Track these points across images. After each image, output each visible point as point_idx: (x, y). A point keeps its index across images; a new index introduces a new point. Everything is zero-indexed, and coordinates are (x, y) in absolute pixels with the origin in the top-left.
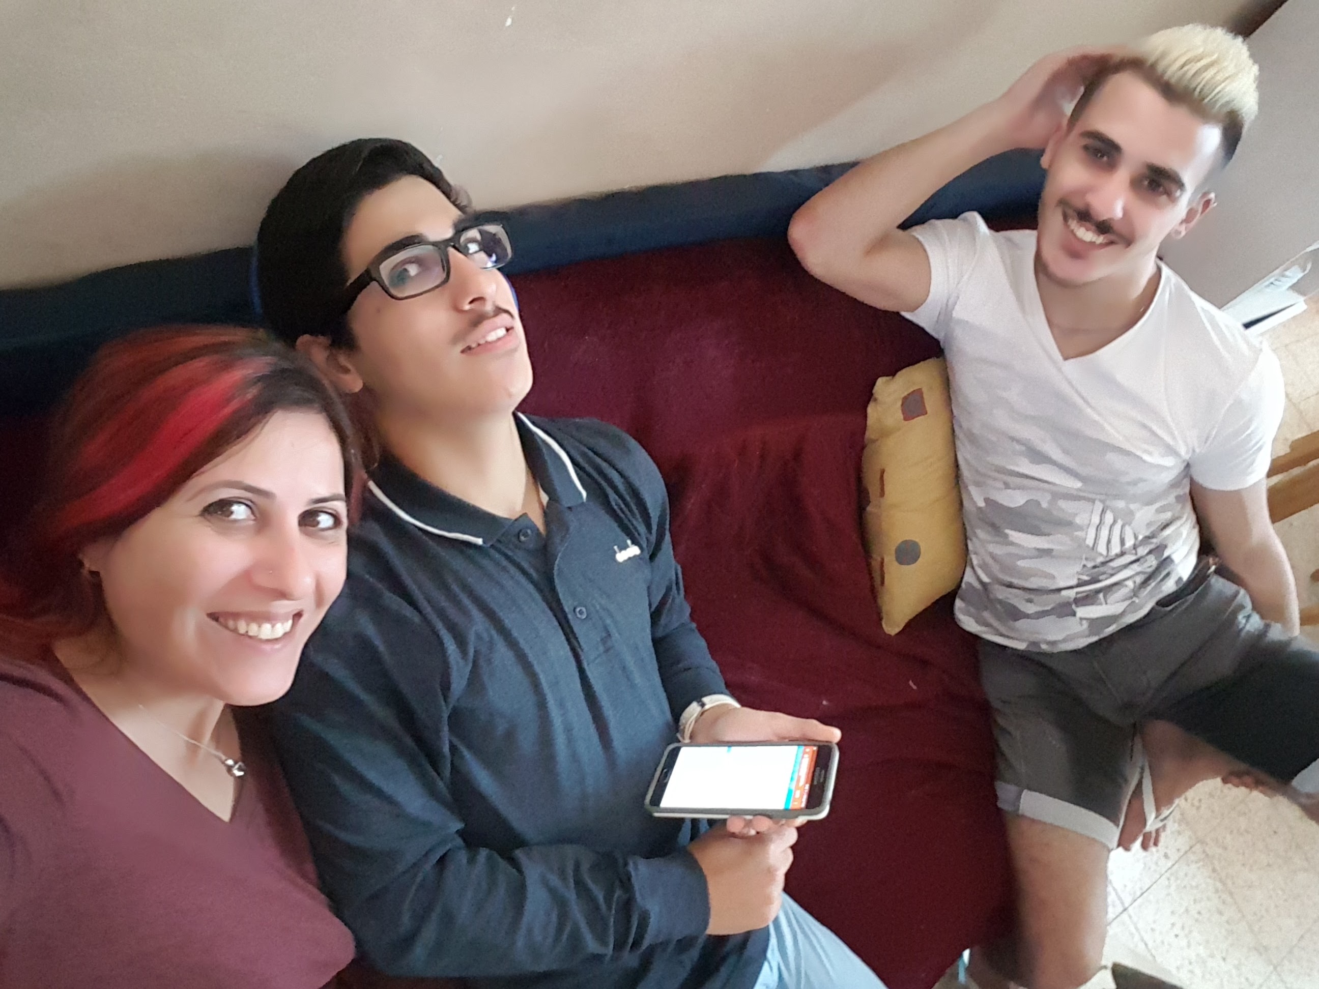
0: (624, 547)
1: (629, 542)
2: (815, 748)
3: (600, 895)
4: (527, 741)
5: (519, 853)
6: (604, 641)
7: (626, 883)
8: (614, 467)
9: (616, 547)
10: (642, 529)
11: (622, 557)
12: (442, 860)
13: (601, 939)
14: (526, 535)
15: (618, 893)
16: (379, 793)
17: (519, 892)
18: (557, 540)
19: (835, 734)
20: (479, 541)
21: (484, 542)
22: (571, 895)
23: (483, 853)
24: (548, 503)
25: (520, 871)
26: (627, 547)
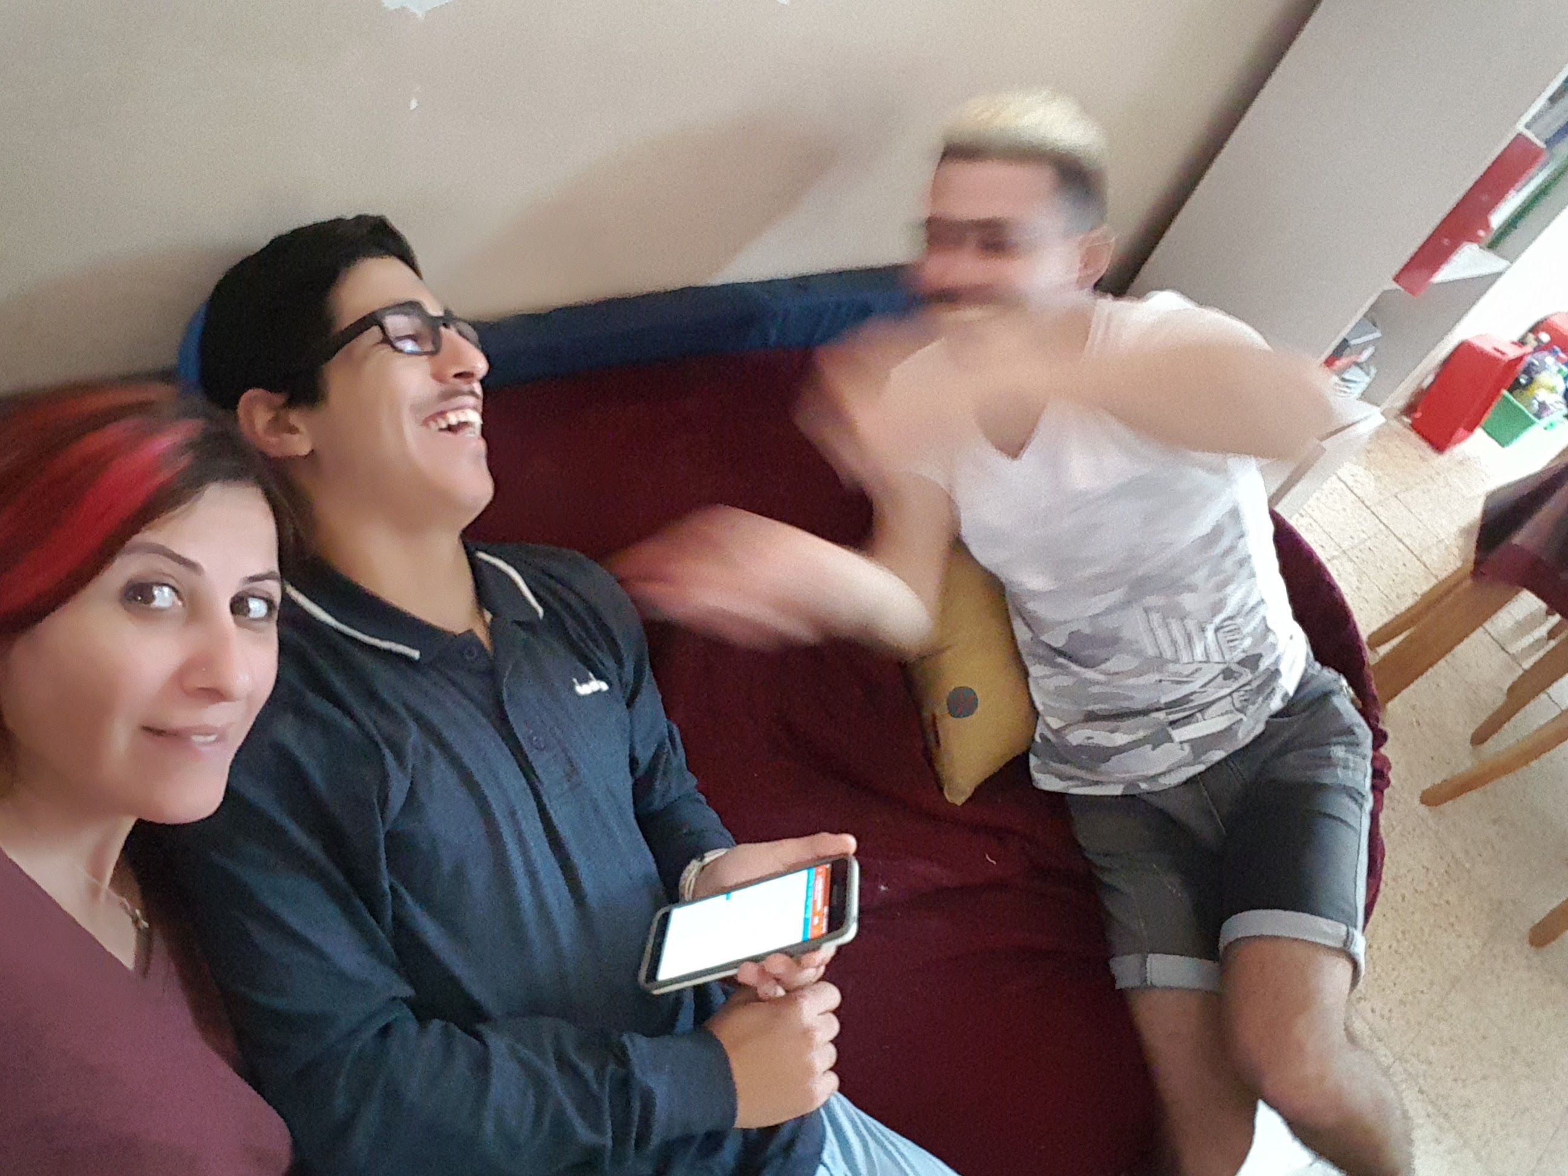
0: (584, 680)
1: (591, 675)
2: (828, 866)
3: (588, 1070)
4: (479, 876)
5: (481, 1028)
6: (568, 776)
7: (623, 1060)
9: (575, 680)
10: (610, 662)
11: (584, 690)
12: (385, 1031)
13: (596, 1127)
14: (471, 653)
15: (611, 1067)
16: (303, 943)
17: (482, 1065)
18: (507, 661)
19: (849, 843)
20: (416, 655)
21: (421, 655)
22: (551, 1071)
23: (436, 1025)
24: (492, 621)
25: (483, 1043)
26: (590, 679)
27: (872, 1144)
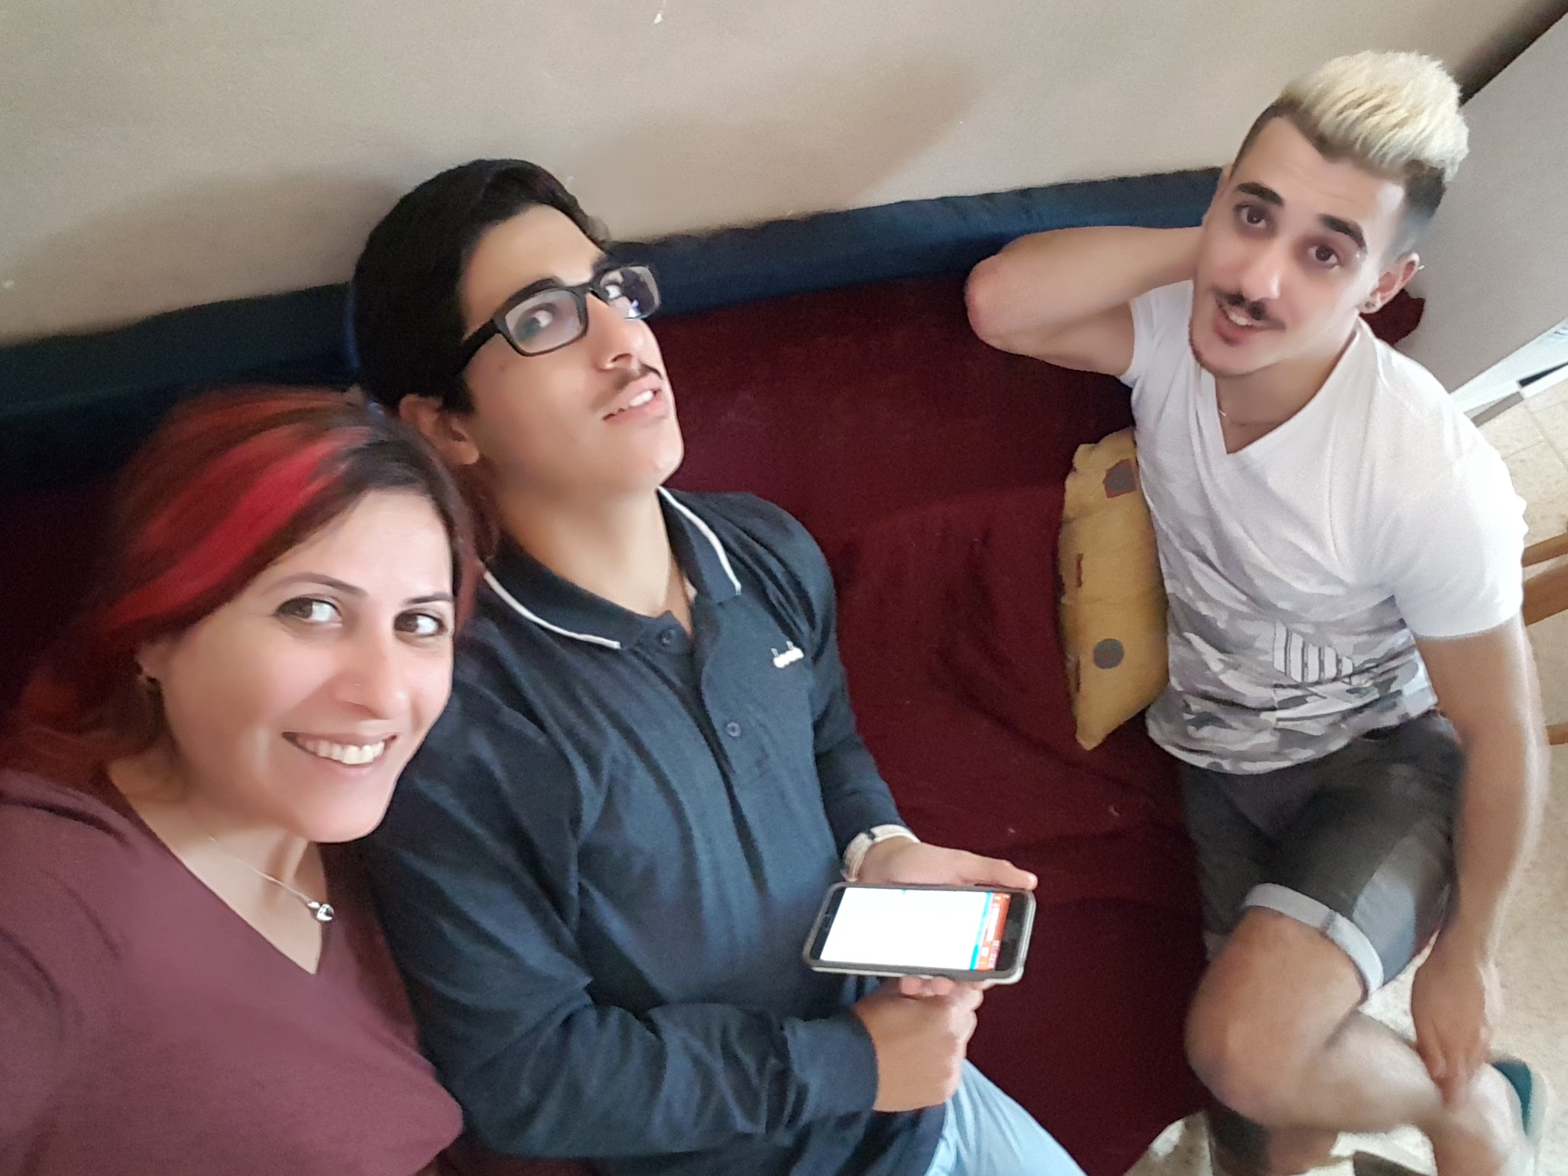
0: (783, 650)
1: (789, 644)
2: (1007, 896)
3: (749, 1061)
4: (668, 880)
5: (656, 1014)
6: (759, 763)
7: (782, 1052)
8: (775, 555)
9: (774, 651)
10: (805, 627)
11: (781, 661)
12: (568, 1022)
13: (751, 1115)
14: (669, 637)
15: (773, 1061)
16: (491, 941)
17: (657, 1060)
18: (706, 642)
19: (1031, 880)
20: (615, 645)
21: (621, 645)
22: (718, 1065)
23: (615, 1014)
24: (697, 598)
25: (660, 1038)
26: (788, 649)
27: (982, 1110)
